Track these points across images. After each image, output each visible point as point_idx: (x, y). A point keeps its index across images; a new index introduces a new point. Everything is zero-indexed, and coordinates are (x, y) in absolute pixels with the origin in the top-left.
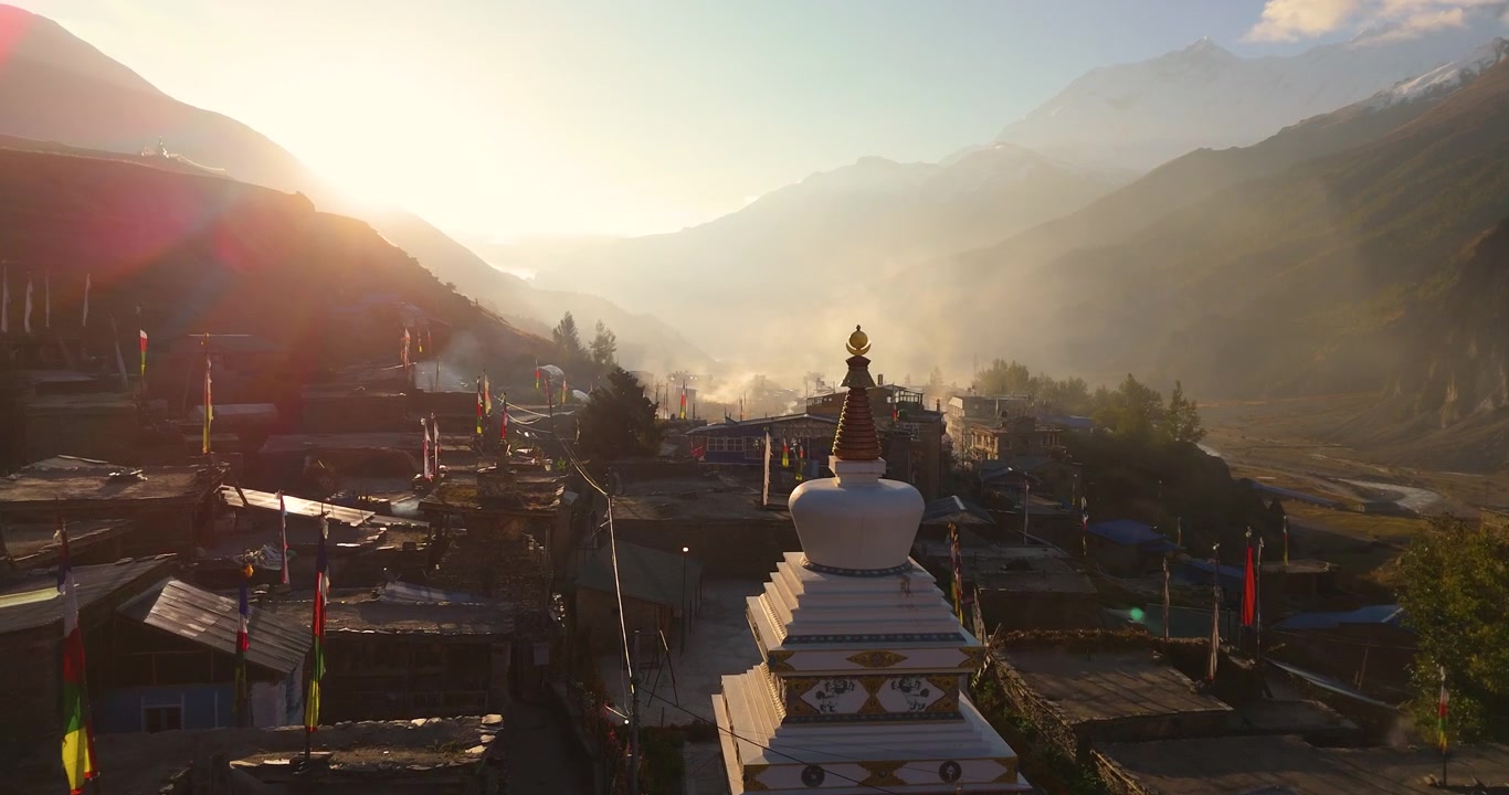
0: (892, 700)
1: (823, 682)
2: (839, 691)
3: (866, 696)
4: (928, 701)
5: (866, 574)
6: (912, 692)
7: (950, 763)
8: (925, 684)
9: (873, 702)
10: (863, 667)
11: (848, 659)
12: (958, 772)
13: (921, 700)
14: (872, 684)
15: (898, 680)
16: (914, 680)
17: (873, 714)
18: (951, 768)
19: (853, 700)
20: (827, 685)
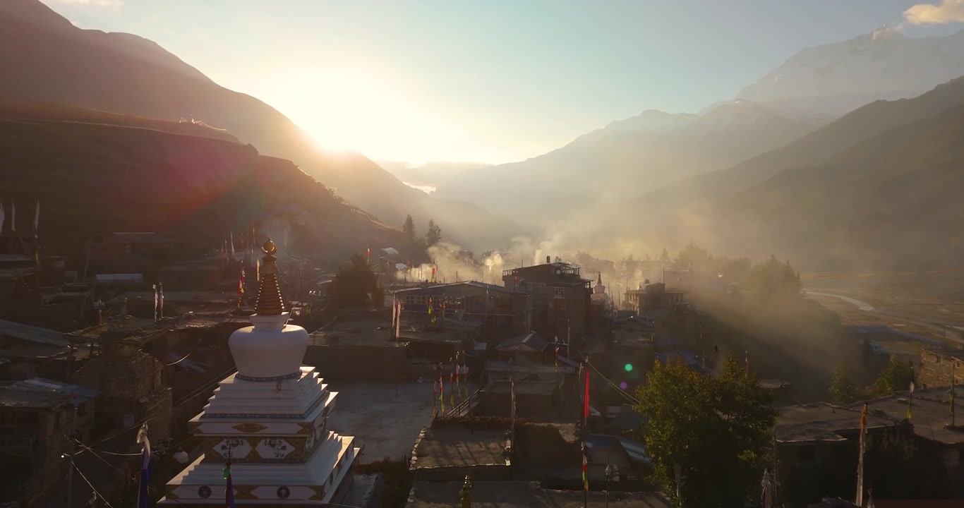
0: (264, 451)
1: (225, 440)
2: (234, 445)
3: (251, 448)
4: (286, 453)
5: (259, 380)
6: (276, 447)
7: (284, 487)
8: (284, 443)
9: (254, 453)
10: (241, 432)
11: (233, 427)
12: (288, 493)
13: (282, 452)
14: (254, 442)
15: (268, 440)
16: (277, 441)
17: (254, 459)
18: (283, 490)
19: (243, 451)
20: (227, 442)
